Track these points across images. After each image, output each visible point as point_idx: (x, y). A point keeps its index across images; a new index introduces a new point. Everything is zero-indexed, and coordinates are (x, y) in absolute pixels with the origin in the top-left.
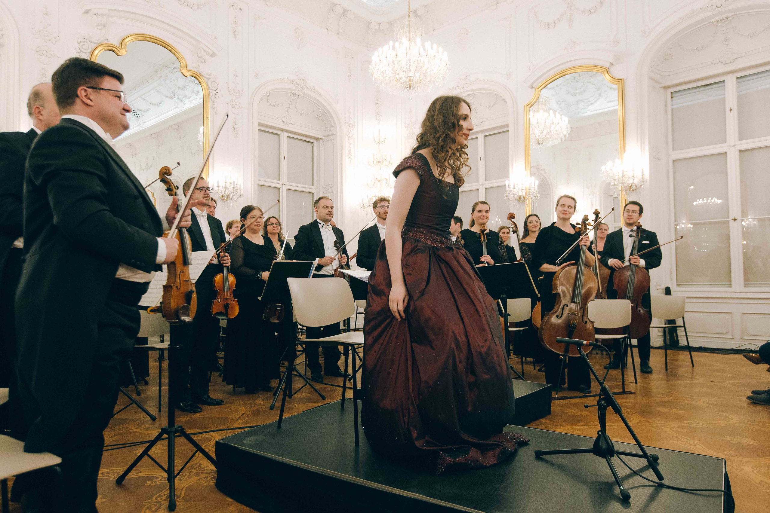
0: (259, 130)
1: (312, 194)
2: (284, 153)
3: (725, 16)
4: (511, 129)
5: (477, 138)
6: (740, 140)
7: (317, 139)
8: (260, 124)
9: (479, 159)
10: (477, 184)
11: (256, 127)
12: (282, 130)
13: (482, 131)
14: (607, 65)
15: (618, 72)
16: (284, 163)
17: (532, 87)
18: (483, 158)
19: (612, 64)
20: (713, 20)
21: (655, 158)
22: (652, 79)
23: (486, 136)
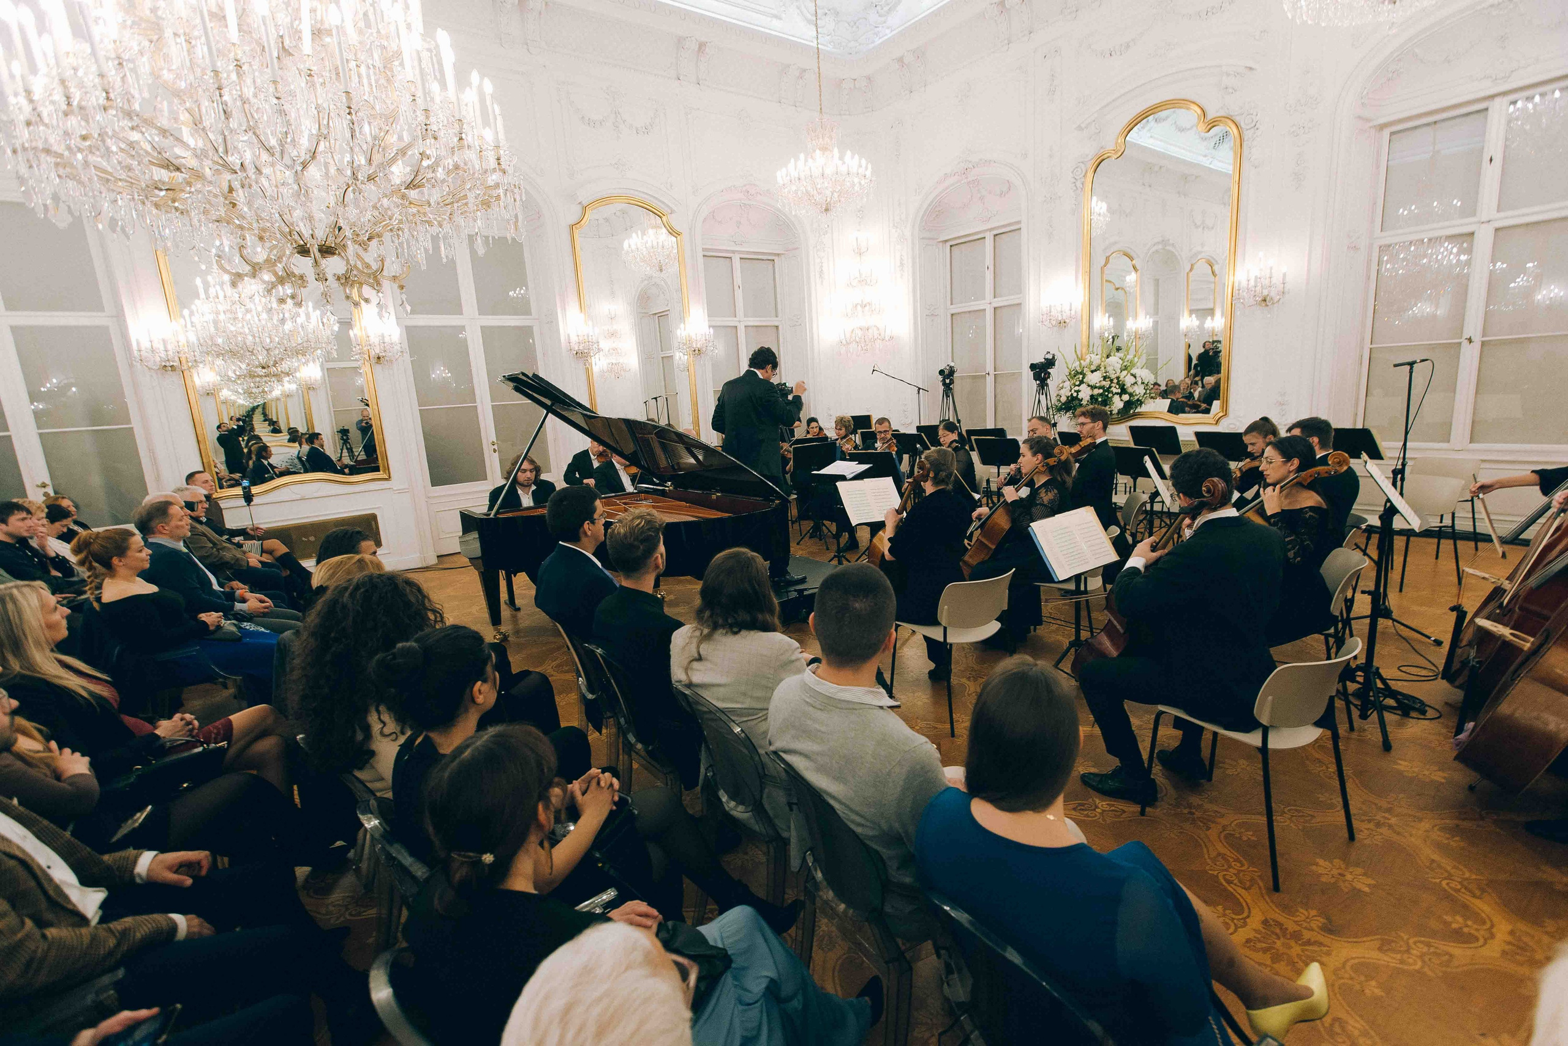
0: (704, 256)
1: (777, 327)
2: (738, 280)
4: (1023, 226)
5: (985, 238)
7: (778, 255)
8: (704, 250)
9: (987, 270)
10: (983, 302)
11: (700, 254)
12: (733, 252)
13: (991, 230)
16: (739, 294)
18: (991, 268)
23: (995, 236)
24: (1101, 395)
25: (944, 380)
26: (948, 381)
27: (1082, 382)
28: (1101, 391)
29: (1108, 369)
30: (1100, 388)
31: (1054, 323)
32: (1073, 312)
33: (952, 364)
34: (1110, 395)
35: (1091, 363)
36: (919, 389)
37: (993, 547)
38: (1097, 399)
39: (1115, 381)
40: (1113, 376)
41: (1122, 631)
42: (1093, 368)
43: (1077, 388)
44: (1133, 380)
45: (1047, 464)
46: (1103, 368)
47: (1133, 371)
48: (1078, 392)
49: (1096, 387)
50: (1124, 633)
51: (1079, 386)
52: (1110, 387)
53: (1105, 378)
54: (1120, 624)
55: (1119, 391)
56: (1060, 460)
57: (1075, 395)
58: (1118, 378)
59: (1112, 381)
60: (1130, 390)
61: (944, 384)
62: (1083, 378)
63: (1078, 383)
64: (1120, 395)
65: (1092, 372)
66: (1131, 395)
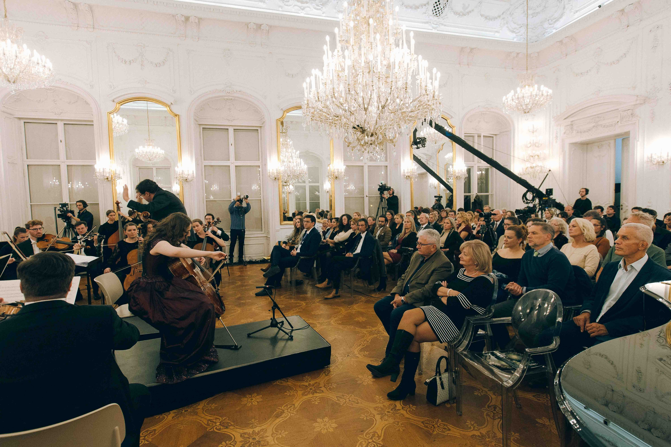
3: (230, 98)
4: (95, 124)
5: (56, 124)
6: (236, 160)
9: (59, 142)
13: (62, 120)
14: (169, 104)
15: (176, 109)
17: (114, 101)
18: (63, 141)
19: (172, 104)
20: (226, 98)
21: (197, 164)
22: (195, 119)
23: (66, 124)
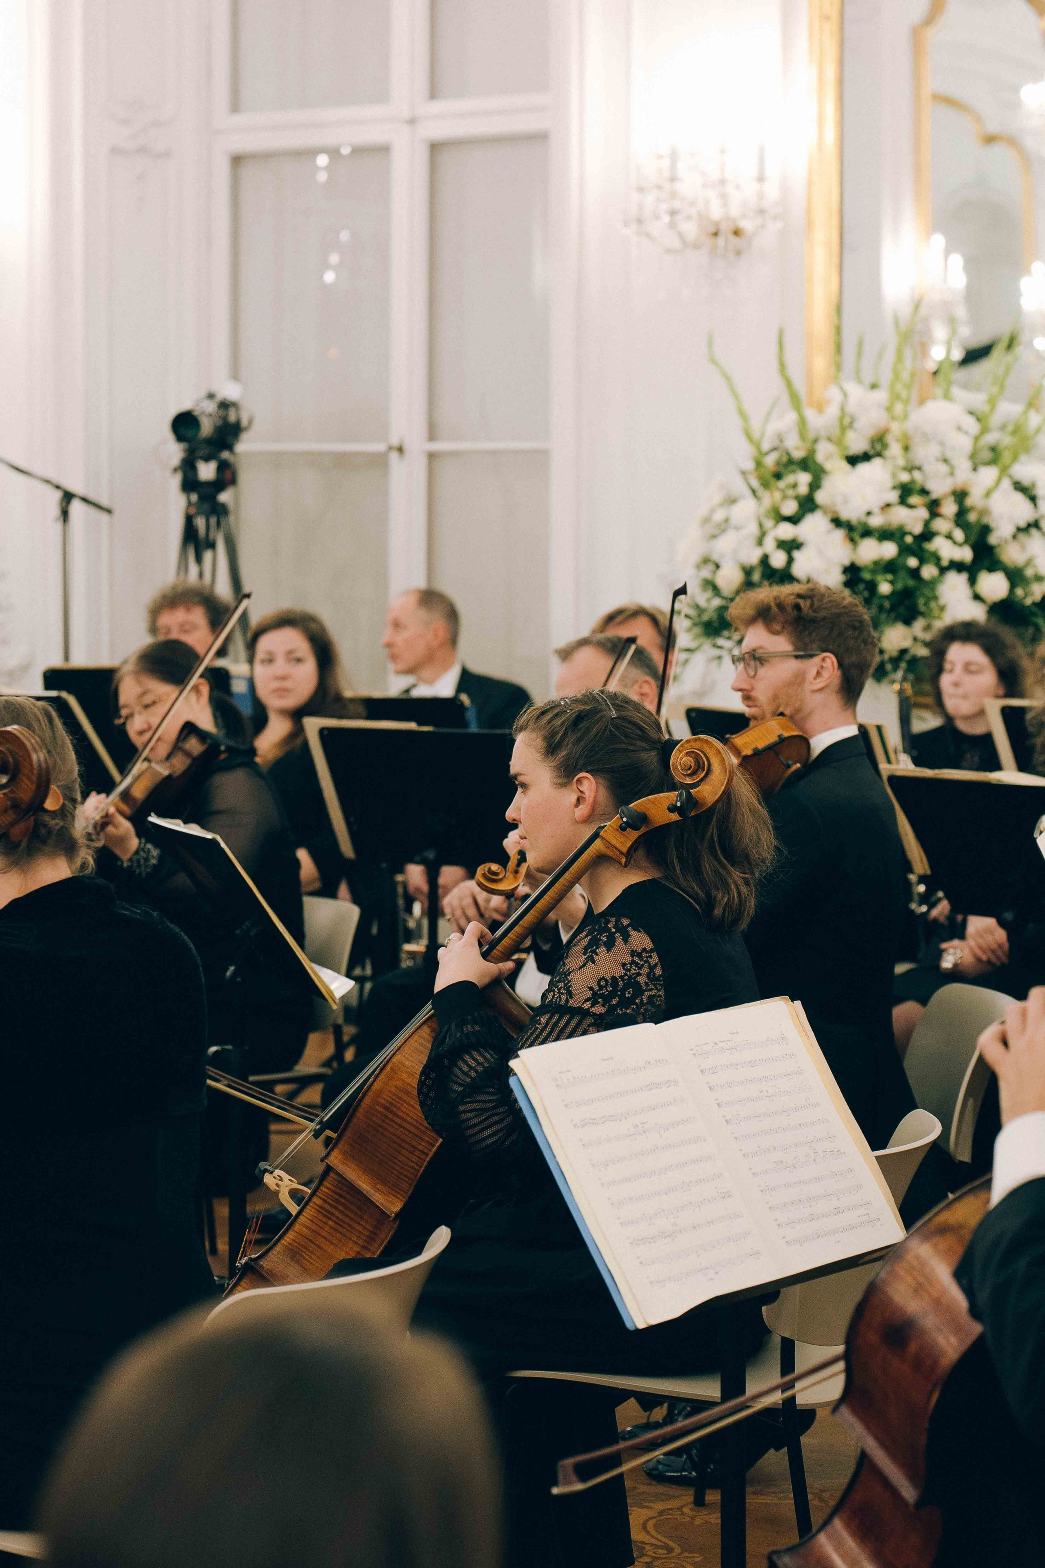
10: (380, 110)
24: (890, 567)
25: (188, 466)
26: (207, 471)
27: (808, 505)
28: (889, 550)
29: (925, 453)
30: (885, 535)
31: (690, 229)
32: (772, 191)
33: (230, 391)
34: (928, 572)
35: (846, 423)
36: (68, 497)
37: (394, 1206)
38: (872, 587)
39: (949, 508)
40: (939, 487)
41: (909, 1493)
42: (857, 444)
43: (786, 531)
44: (1023, 511)
45: (639, 820)
46: (895, 449)
47: (1025, 470)
48: (790, 546)
49: (867, 533)
50: (920, 1503)
51: (794, 520)
52: (927, 535)
53: (905, 492)
54: (912, 1478)
55: (966, 554)
56: (691, 802)
57: (778, 560)
58: (960, 496)
59: (934, 507)
60: (1012, 555)
61: (190, 484)
62: (815, 486)
63: (790, 508)
64: (971, 571)
65: (853, 460)
66: (1015, 576)
